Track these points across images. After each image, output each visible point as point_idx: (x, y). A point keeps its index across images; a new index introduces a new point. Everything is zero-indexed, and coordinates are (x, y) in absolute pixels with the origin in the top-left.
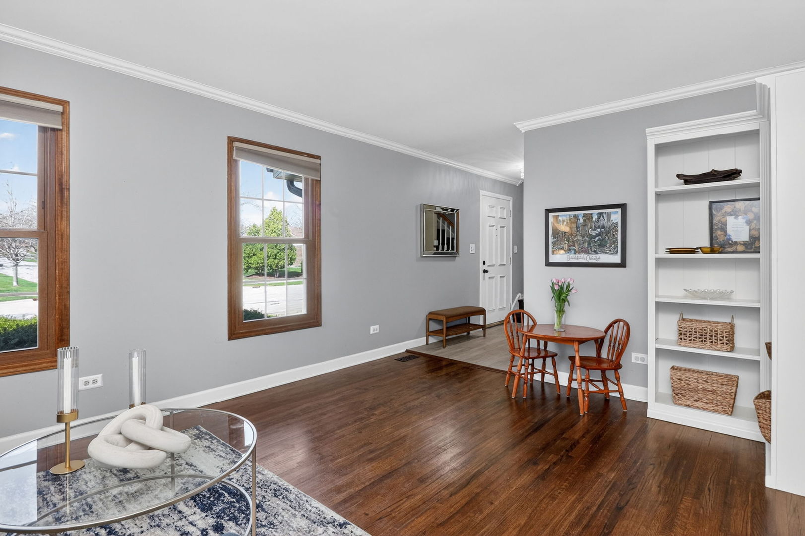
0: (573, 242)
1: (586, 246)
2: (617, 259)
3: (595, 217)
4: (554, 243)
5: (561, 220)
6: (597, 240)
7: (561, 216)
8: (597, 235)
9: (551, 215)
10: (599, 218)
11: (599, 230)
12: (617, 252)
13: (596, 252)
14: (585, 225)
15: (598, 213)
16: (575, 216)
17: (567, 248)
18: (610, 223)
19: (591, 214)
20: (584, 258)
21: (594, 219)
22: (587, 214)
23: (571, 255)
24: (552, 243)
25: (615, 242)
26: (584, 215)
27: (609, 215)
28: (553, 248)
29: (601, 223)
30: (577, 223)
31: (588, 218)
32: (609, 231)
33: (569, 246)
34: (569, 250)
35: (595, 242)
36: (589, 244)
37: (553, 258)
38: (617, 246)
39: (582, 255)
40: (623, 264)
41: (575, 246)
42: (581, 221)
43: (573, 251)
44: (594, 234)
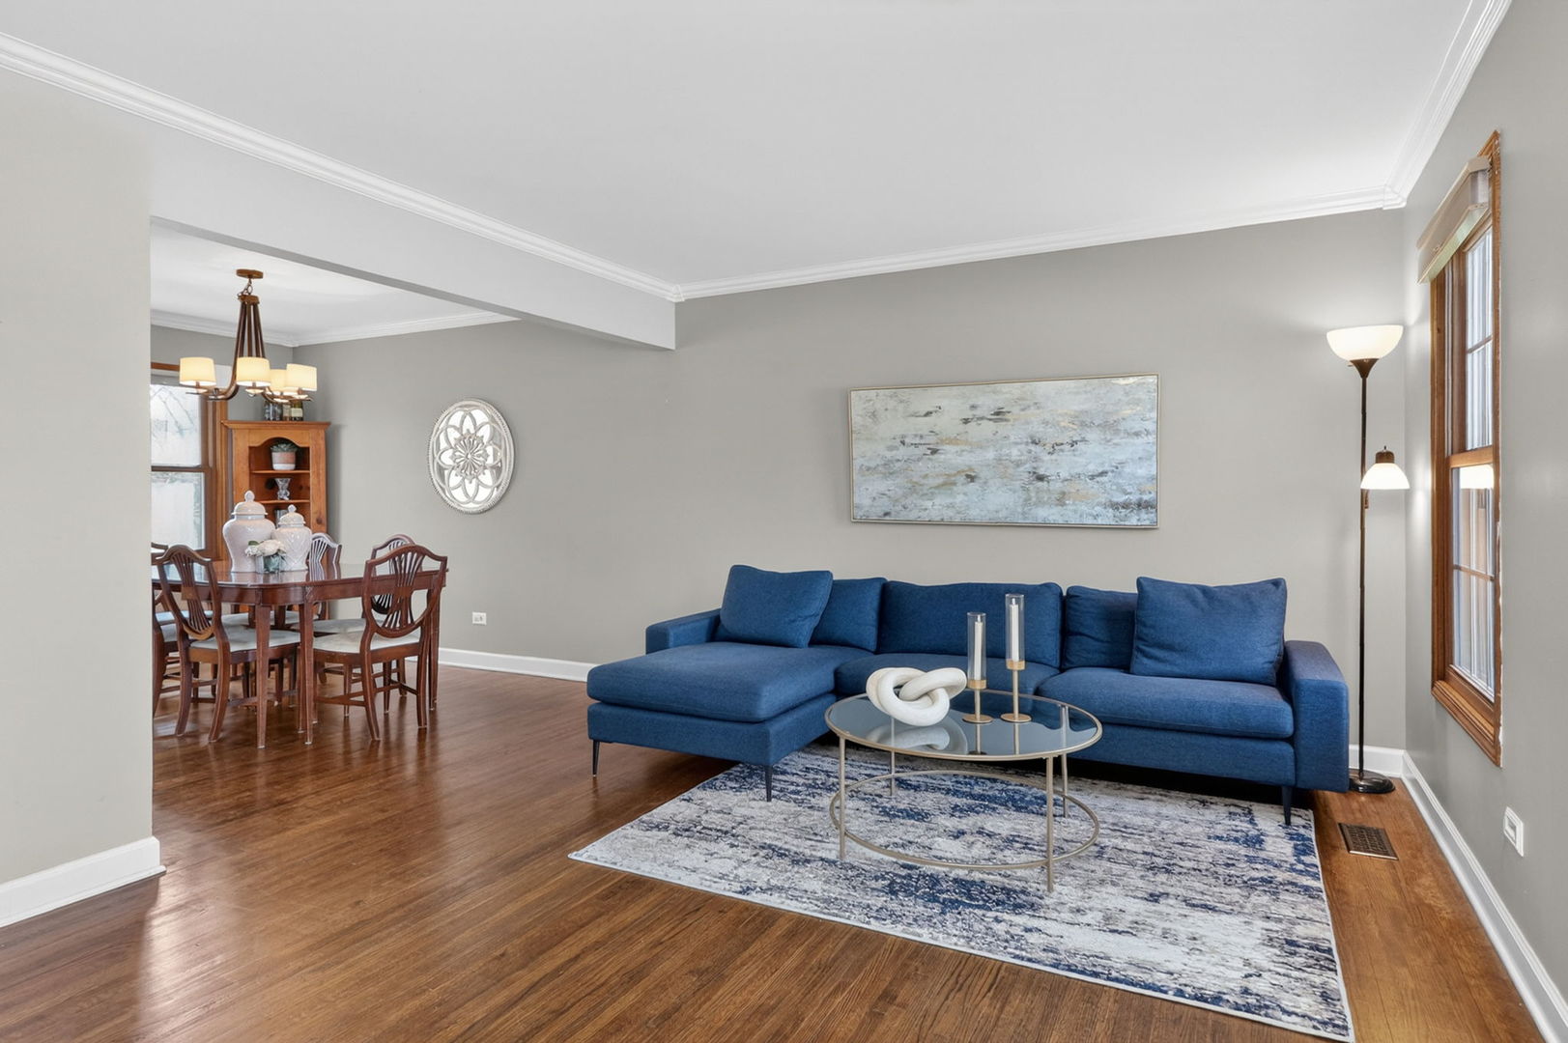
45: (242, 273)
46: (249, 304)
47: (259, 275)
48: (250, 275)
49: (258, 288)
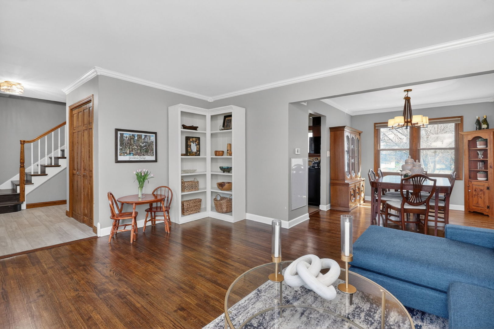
0: (132, 149)
1: (139, 152)
2: (153, 158)
3: (143, 137)
4: (121, 149)
5: (125, 136)
6: (145, 149)
7: (125, 134)
8: (145, 146)
9: (119, 132)
10: (145, 138)
11: (145, 144)
12: (153, 155)
13: (144, 155)
14: (138, 140)
15: (145, 135)
16: (133, 135)
17: (128, 153)
18: (150, 141)
19: (141, 135)
20: (137, 158)
21: (143, 138)
22: (139, 135)
23: (131, 157)
24: (120, 149)
25: (153, 150)
26: (138, 135)
27: (150, 137)
28: (120, 152)
29: (146, 140)
30: (134, 139)
31: (140, 137)
32: (150, 144)
33: (130, 151)
34: (130, 154)
35: (143, 150)
36: (140, 151)
37: (120, 158)
38: (153, 152)
39: (137, 156)
40: (156, 161)
41: (133, 152)
42: (136, 138)
43: (132, 154)
44: (143, 145)
45: (405, 91)
46: (408, 99)
47: (411, 90)
48: (408, 91)
49: (410, 94)
